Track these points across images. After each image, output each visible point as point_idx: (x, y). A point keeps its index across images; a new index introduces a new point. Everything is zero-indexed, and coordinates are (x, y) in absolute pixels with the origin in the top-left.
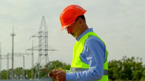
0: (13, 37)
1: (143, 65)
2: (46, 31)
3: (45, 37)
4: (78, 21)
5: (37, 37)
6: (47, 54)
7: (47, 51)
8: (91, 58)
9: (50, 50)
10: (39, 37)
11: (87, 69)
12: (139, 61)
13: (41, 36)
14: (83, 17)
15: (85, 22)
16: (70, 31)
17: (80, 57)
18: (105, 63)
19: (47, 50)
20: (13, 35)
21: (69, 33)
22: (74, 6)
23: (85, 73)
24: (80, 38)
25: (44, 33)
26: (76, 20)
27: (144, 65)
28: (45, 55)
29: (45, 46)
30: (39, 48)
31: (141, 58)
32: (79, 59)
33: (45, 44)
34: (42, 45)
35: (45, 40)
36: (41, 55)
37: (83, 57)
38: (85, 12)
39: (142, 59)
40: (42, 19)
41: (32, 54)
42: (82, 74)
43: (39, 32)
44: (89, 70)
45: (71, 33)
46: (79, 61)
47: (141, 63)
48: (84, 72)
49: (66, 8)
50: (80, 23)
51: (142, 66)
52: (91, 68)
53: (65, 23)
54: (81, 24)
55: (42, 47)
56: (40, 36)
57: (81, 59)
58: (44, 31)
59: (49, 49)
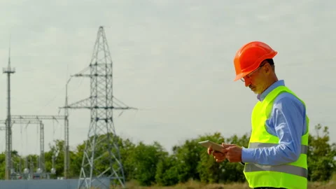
0: (9, 76)
1: (330, 143)
2: (109, 62)
3: (106, 76)
4: (264, 68)
5: (87, 76)
6: (111, 119)
7: (109, 110)
8: (283, 126)
9: (117, 109)
10: (90, 76)
11: (276, 145)
12: (322, 135)
13: (96, 75)
14: (271, 62)
15: (273, 69)
16: (250, 82)
17: (265, 125)
18: (304, 136)
19: (112, 108)
20: (9, 73)
21: (246, 85)
22: (257, 44)
23: (273, 150)
24: (264, 97)
25: (104, 67)
26: (261, 66)
27: (334, 144)
28: (106, 121)
29: (104, 99)
30: (92, 104)
31: (326, 128)
32: (265, 130)
33: (104, 93)
34: (99, 95)
35: (104, 83)
36: (97, 119)
37: (270, 126)
38: (274, 54)
39: (328, 130)
40: (99, 33)
41: (66, 118)
42: (268, 151)
43: (91, 65)
44: (278, 146)
45: (250, 86)
46: (264, 133)
47: (326, 139)
48: (271, 148)
49: (245, 46)
50: (267, 70)
51: (328, 146)
52: (283, 142)
53: (242, 69)
54: (268, 73)
55: (99, 100)
56: (93, 73)
57: (267, 129)
58: (104, 61)
59: (114, 105)
